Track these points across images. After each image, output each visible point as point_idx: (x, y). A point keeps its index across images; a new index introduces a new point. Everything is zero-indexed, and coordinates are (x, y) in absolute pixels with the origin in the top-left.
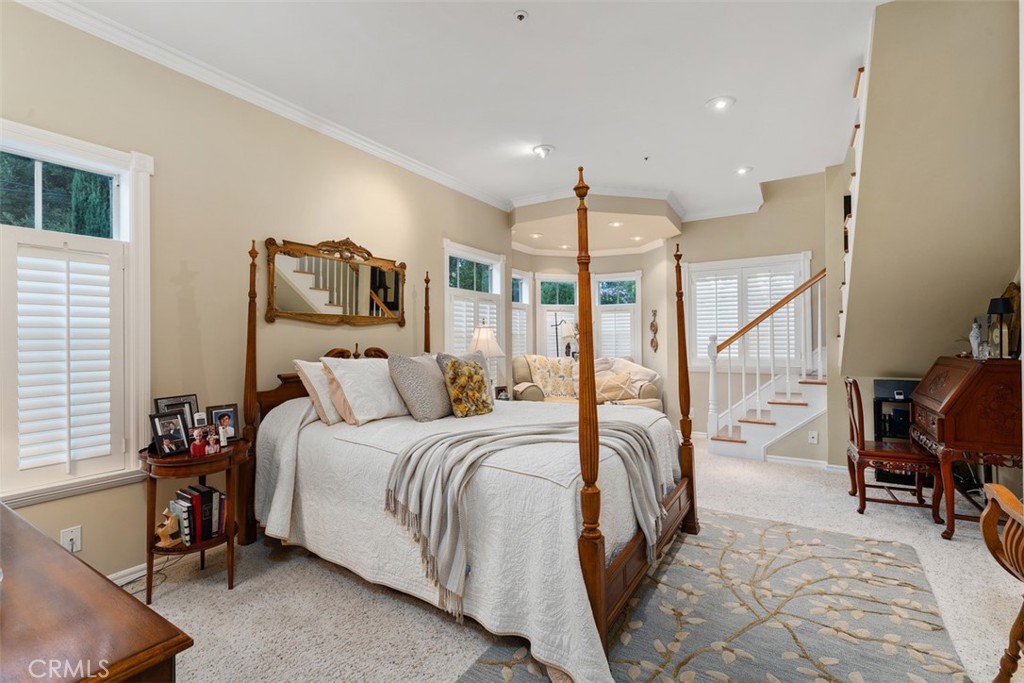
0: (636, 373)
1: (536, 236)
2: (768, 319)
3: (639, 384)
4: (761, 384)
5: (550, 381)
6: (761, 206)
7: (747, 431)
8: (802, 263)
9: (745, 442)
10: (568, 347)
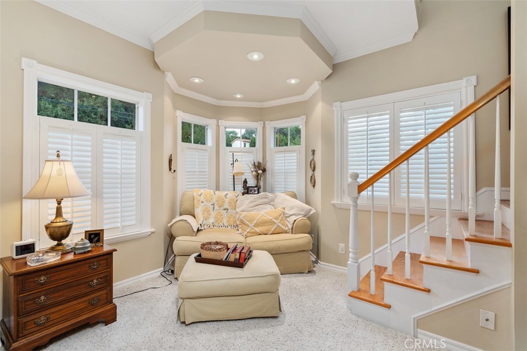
0: (292, 208)
1: (197, 80)
2: (423, 151)
3: (293, 218)
4: (411, 227)
5: (213, 214)
6: (416, 34)
7: (391, 293)
8: (464, 91)
9: (389, 307)
10: (245, 182)
